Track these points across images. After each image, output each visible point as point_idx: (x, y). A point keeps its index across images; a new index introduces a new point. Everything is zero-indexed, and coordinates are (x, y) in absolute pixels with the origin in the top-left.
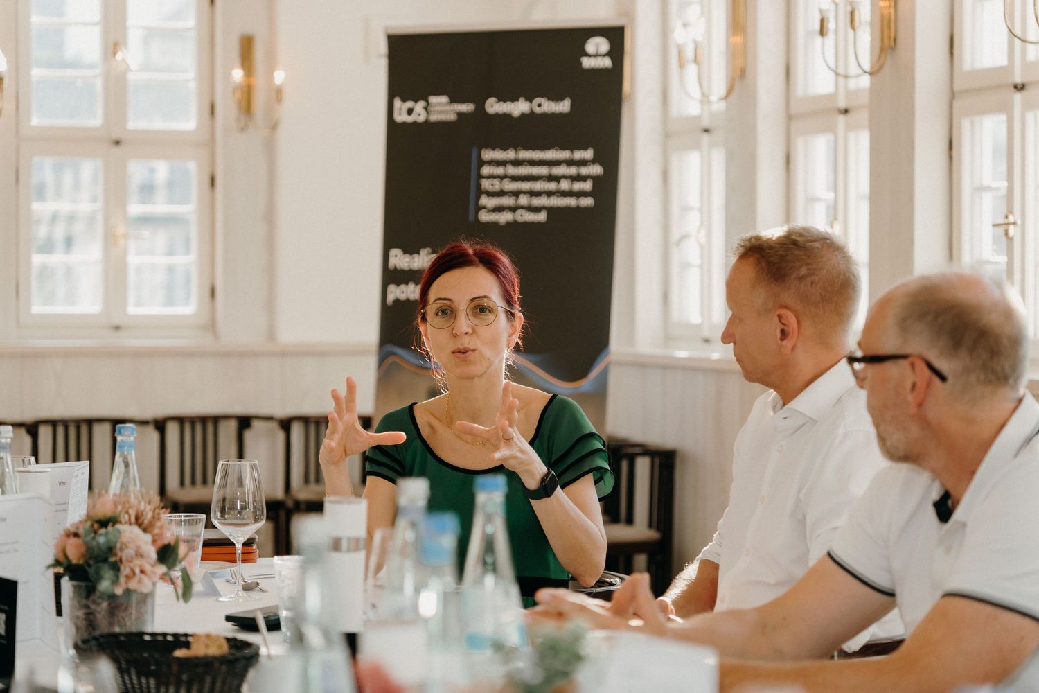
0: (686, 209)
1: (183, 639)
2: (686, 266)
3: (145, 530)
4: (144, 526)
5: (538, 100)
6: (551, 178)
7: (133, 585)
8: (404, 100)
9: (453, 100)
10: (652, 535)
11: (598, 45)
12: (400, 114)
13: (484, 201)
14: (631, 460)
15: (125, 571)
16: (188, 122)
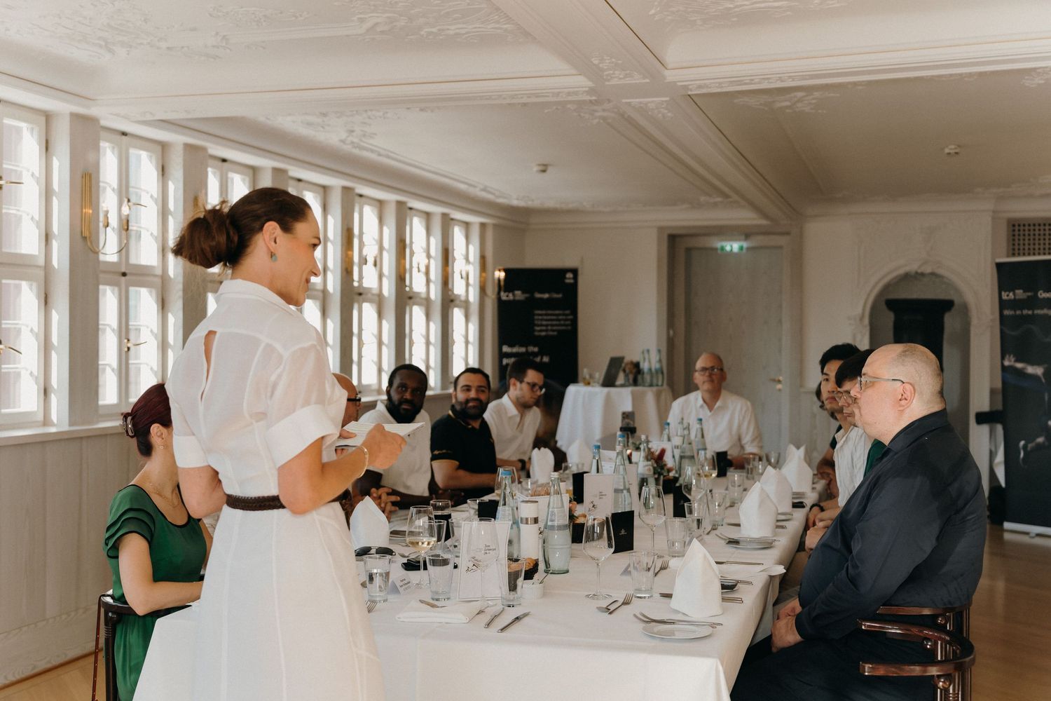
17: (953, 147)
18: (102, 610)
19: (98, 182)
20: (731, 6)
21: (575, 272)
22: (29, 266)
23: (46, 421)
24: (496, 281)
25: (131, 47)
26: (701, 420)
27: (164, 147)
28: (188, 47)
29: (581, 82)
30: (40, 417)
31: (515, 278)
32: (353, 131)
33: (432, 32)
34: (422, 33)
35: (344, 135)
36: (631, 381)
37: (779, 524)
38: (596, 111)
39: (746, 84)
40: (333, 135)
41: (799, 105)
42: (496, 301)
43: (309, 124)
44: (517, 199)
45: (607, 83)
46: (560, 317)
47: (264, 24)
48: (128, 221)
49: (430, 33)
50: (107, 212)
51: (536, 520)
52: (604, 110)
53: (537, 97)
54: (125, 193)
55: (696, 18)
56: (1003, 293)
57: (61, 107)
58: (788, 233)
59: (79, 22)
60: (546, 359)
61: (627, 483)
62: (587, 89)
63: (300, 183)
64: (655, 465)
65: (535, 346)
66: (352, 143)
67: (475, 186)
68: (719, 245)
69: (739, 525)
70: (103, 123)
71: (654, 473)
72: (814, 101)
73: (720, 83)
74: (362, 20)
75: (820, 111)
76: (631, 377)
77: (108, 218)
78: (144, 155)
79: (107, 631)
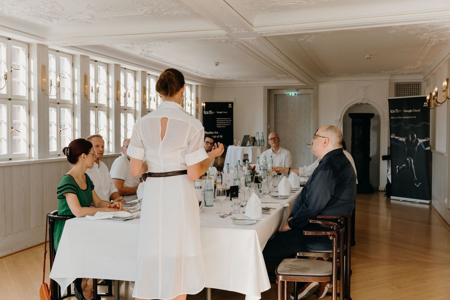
17: (368, 55)
18: (48, 218)
19: (48, 69)
20: (275, 4)
21: (232, 103)
22: (23, 100)
23: (30, 157)
24: (202, 107)
25: (58, 19)
26: (272, 156)
27: (73, 56)
28: (79, 19)
29: (223, 32)
30: (28, 156)
31: (209, 106)
32: (144, 50)
33: (168, 14)
34: (165, 14)
35: (141, 52)
36: (252, 144)
37: (293, 191)
38: (233, 43)
39: (283, 32)
40: (137, 52)
41: (307, 40)
42: (202, 115)
43: (127, 47)
44: (209, 76)
45: (232, 33)
46: (227, 121)
47: (106, 11)
48: (59, 84)
49: (167, 14)
50: (51, 80)
51: (201, 187)
52: (236, 42)
53: (208, 37)
54: (59, 73)
55: (263, 9)
56: (391, 110)
57: (34, 41)
58: (313, 89)
59: (39, 10)
60: (221, 136)
61: (238, 177)
62: (225, 35)
63: (126, 70)
64: (252, 172)
65: (217, 132)
66: (144, 54)
67: (193, 71)
68: (287, 93)
69: (278, 192)
70: (49, 47)
71: (251, 175)
72: (313, 39)
73: (274, 32)
74: (142, 10)
75: (316, 42)
76: (252, 143)
77: (52, 82)
78: (65, 59)
79: (50, 226)
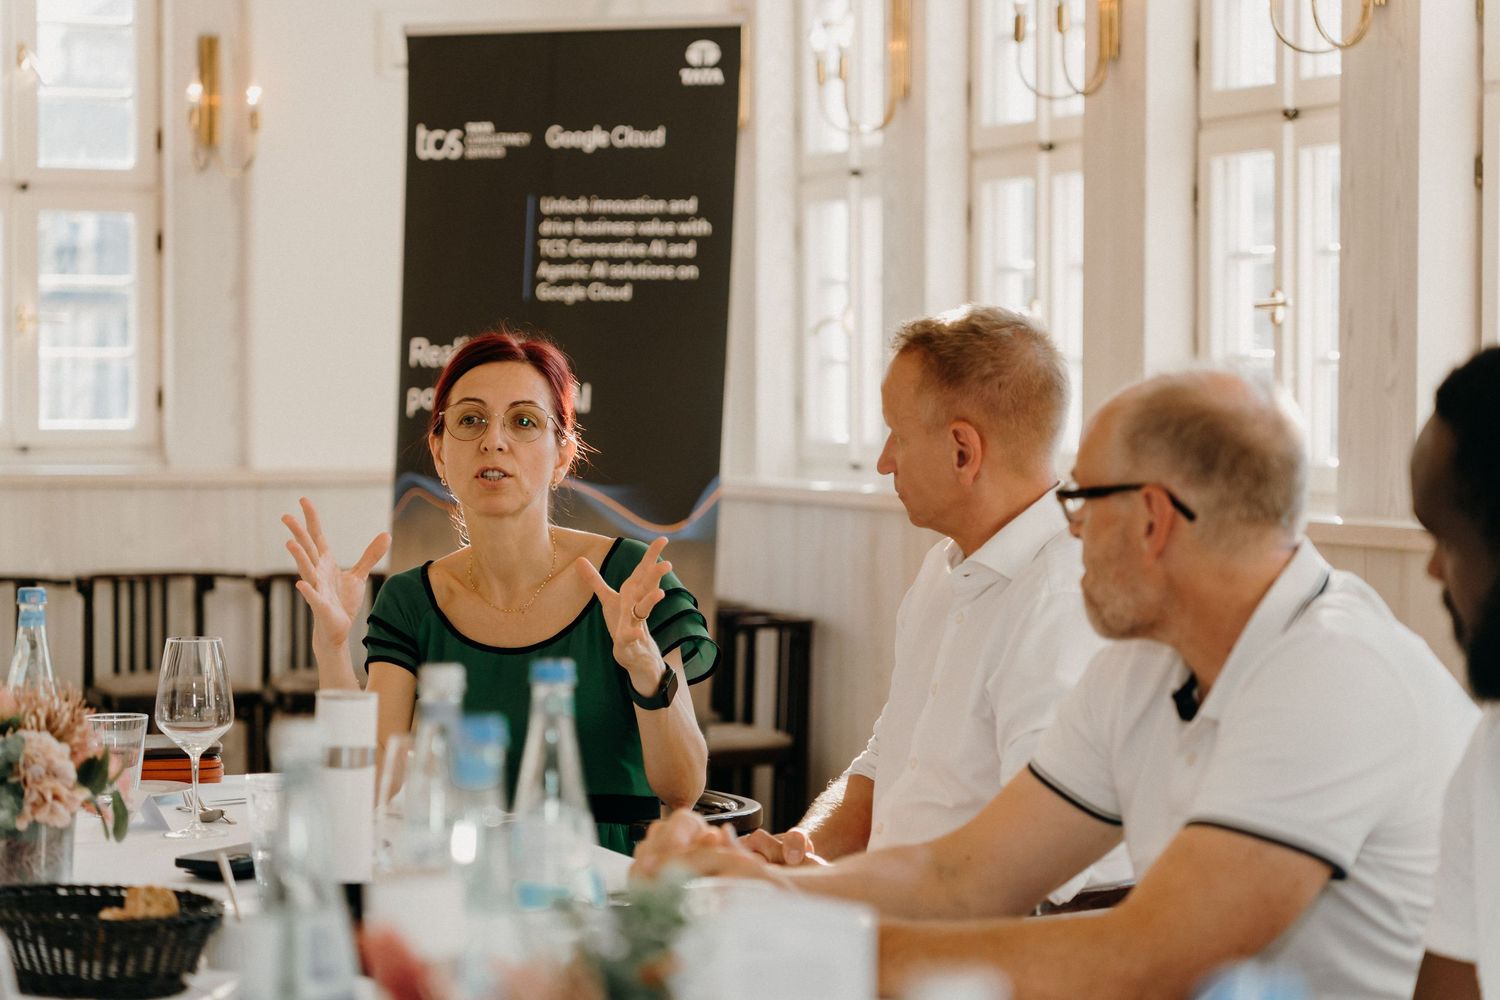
0: (827, 283)
1: (114, 893)
2: (827, 362)
3: (60, 739)
4: (58, 732)
5: (619, 129)
6: (637, 239)
7: (42, 816)
8: (431, 128)
9: (500, 128)
10: (780, 738)
11: (703, 52)
12: (425, 148)
13: (544, 270)
14: (751, 633)
15: (31, 796)
16: (125, 158)
